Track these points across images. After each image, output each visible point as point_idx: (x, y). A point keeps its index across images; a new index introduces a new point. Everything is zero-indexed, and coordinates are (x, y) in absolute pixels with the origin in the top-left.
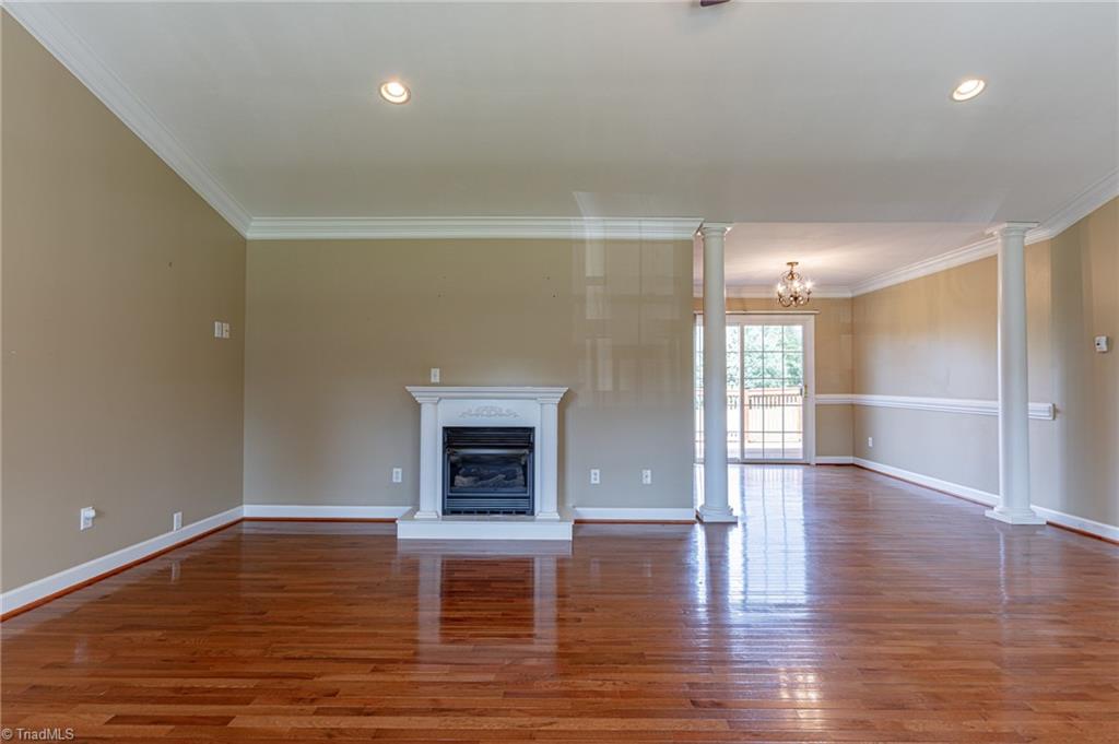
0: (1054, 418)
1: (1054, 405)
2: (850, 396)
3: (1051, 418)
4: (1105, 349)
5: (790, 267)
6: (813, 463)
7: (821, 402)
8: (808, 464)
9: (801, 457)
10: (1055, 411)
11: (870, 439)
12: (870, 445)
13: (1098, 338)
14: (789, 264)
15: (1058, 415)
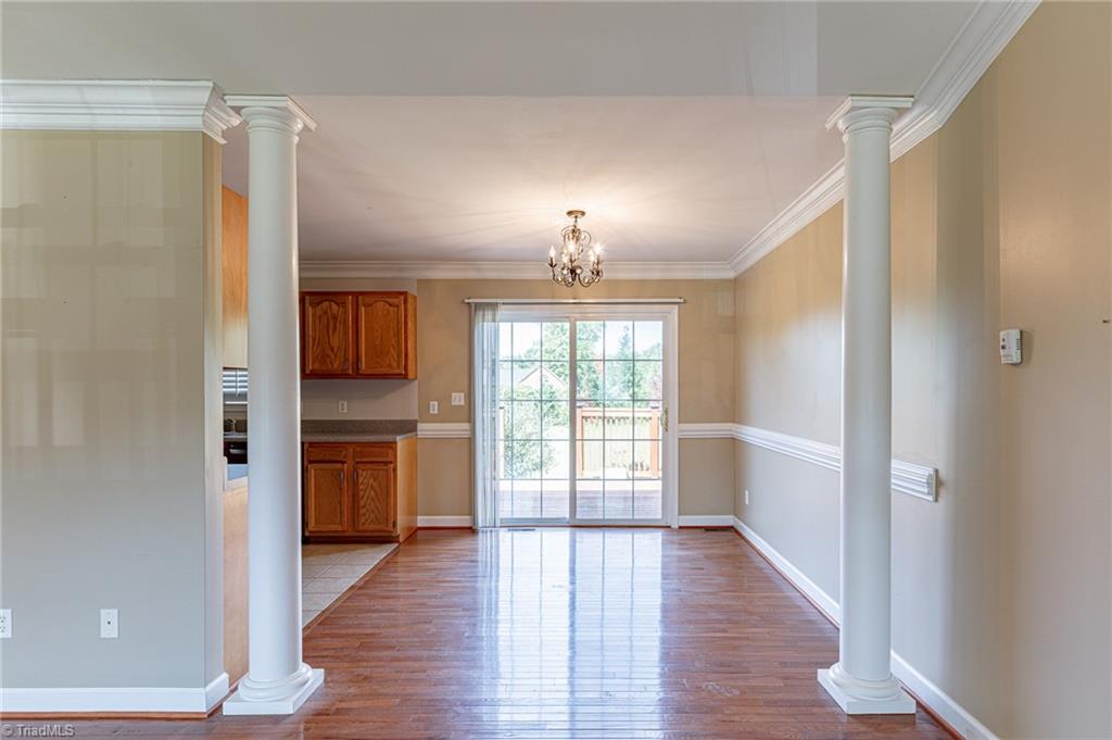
0: (936, 500)
1: (937, 471)
2: (729, 426)
3: (930, 498)
4: (1016, 358)
5: (571, 220)
6: (675, 525)
7: (687, 435)
8: (669, 527)
9: (660, 517)
10: (937, 484)
11: (747, 492)
12: (747, 502)
13: (1002, 334)
14: (570, 213)
15: (943, 492)
